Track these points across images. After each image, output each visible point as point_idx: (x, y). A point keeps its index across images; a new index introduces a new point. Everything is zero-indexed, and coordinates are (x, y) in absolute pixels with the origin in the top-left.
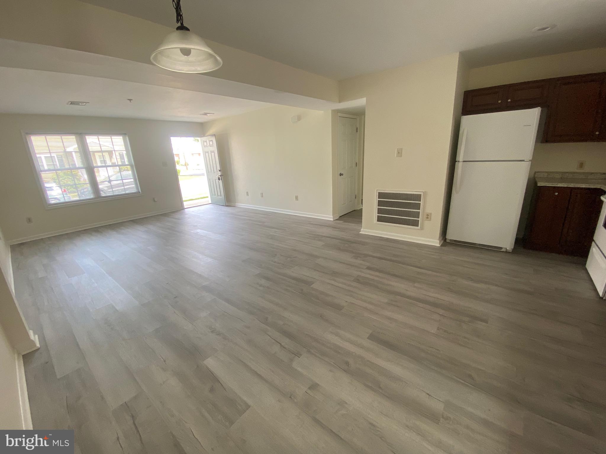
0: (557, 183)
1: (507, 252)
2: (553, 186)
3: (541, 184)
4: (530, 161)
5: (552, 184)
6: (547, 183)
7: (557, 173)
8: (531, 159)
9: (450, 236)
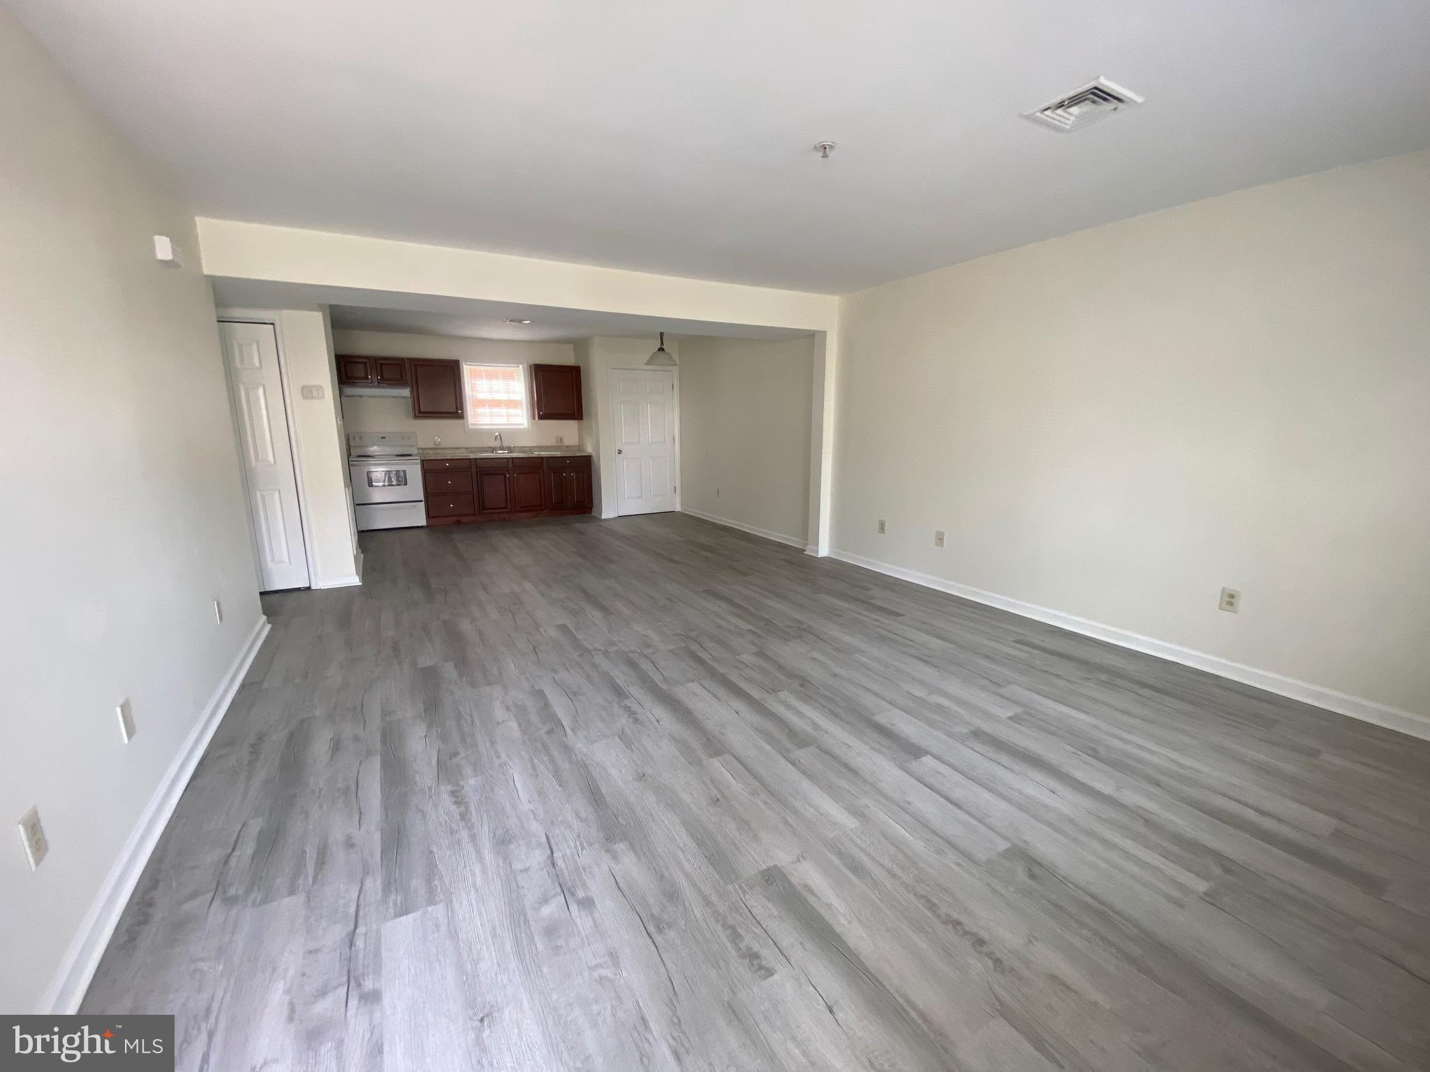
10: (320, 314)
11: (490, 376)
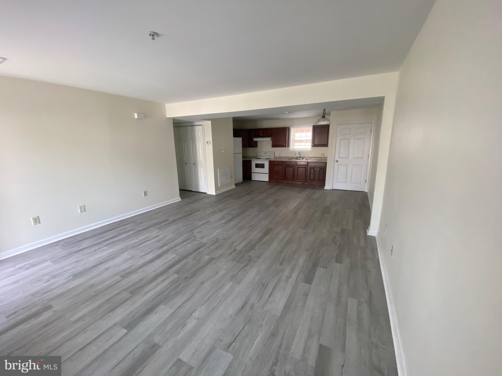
10: (211, 121)
11: (302, 131)
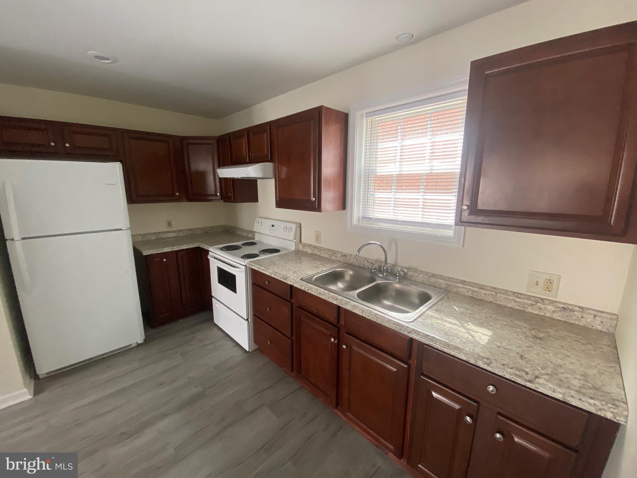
0: (162, 249)
1: (139, 345)
2: (158, 252)
3: (147, 252)
4: (129, 229)
5: (158, 251)
6: (152, 251)
7: (151, 234)
8: (129, 226)
9: (43, 368)
